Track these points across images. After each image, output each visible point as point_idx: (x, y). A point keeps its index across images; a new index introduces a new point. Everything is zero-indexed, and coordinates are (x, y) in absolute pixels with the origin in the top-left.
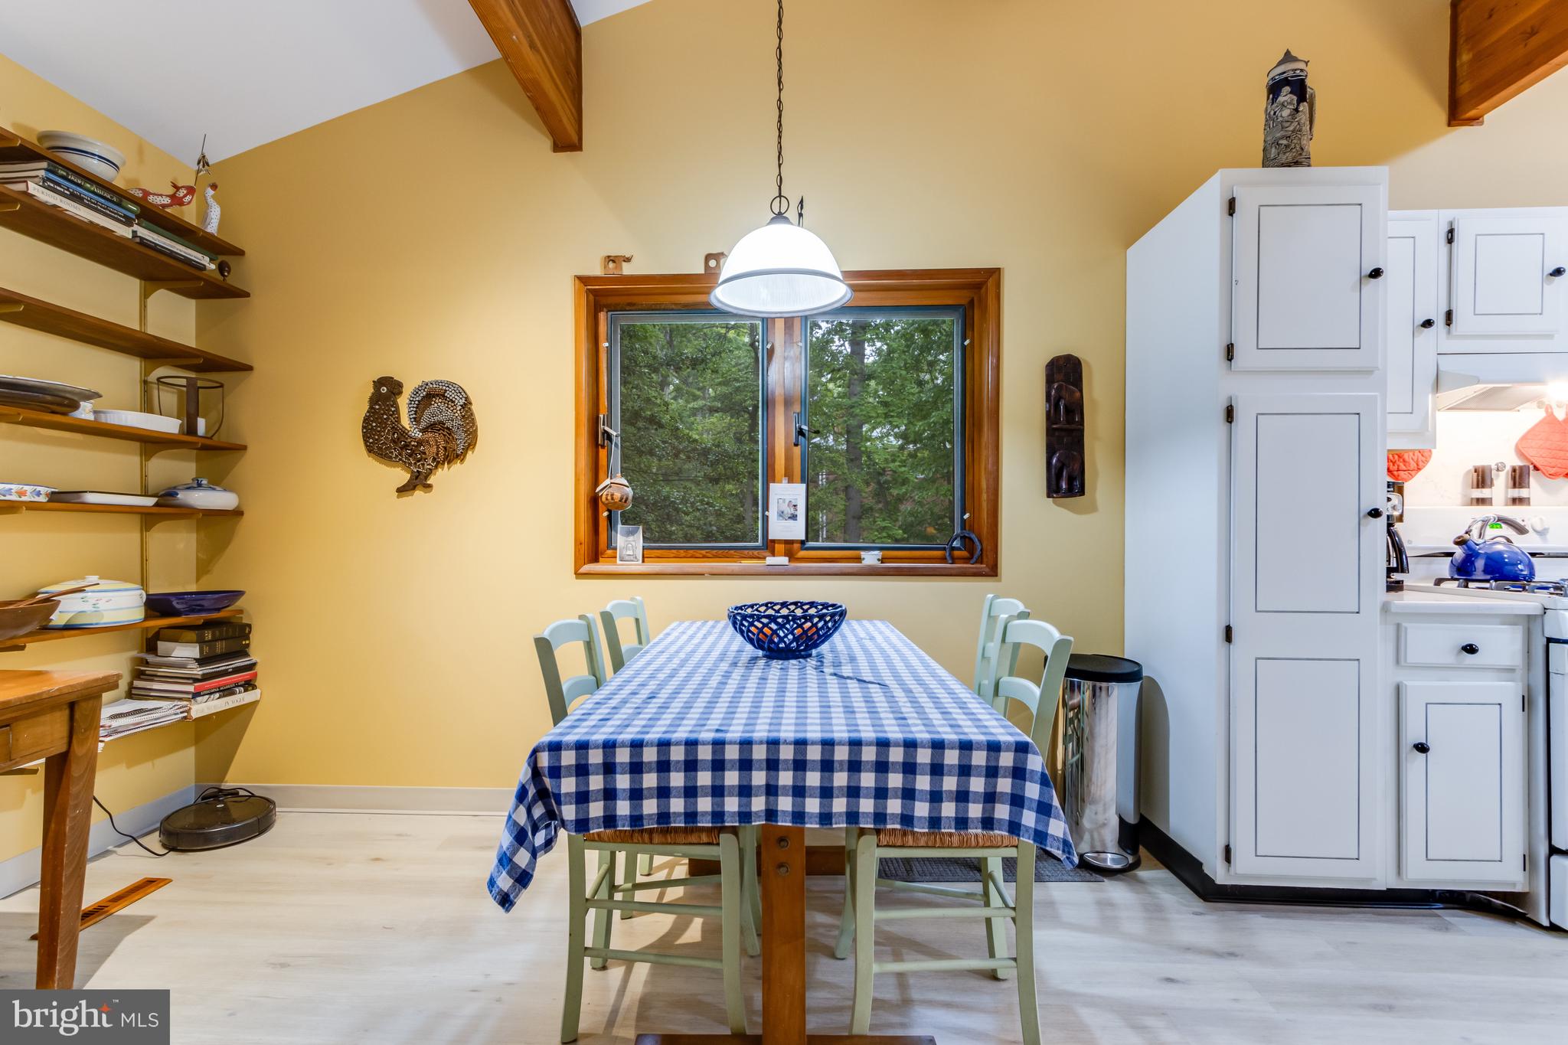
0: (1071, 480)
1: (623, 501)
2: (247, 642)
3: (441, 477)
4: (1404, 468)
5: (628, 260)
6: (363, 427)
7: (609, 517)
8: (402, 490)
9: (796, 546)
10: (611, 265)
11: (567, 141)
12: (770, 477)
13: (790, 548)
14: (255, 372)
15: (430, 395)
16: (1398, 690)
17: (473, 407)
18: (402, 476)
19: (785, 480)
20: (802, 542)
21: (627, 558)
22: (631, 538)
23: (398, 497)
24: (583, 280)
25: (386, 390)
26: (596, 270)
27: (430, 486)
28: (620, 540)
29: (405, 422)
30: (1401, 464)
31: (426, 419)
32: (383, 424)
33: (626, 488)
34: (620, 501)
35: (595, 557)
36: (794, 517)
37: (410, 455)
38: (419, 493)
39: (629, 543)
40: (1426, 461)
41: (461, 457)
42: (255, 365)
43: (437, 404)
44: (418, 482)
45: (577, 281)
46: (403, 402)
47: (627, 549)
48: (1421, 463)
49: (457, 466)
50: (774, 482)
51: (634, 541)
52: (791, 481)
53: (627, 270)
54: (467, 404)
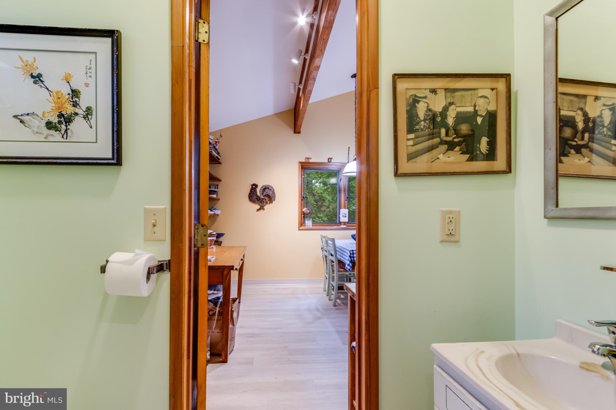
3: (267, 207)
5: (311, 159)
6: (249, 195)
7: (304, 217)
8: (258, 210)
9: (346, 223)
10: (307, 159)
11: (297, 130)
12: (340, 208)
13: (345, 223)
14: (222, 181)
15: (265, 188)
18: (258, 207)
19: (344, 208)
20: (348, 222)
21: (308, 226)
22: (309, 221)
24: (301, 163)
25: (254, 187)
26: (303, 161)
27: (264, 209)
28: (306, 222)
29: (258, 194)
31: (265, 194)
32: (254, 194)
33: (309, 210)
35: (303, 225)
36: (346, 217)
37: (260, 202)
38: (261, 211)
39: (309, 223)
41: (272, 202)
42: (222, 180)
43: (267, 190)
44: (262, 208)
45: (299, 163)
46: (258, 190)
47: (308, 224)
50: (341, 209)
52: (345, 208)
53: (311, 161)
54: (273, 190)
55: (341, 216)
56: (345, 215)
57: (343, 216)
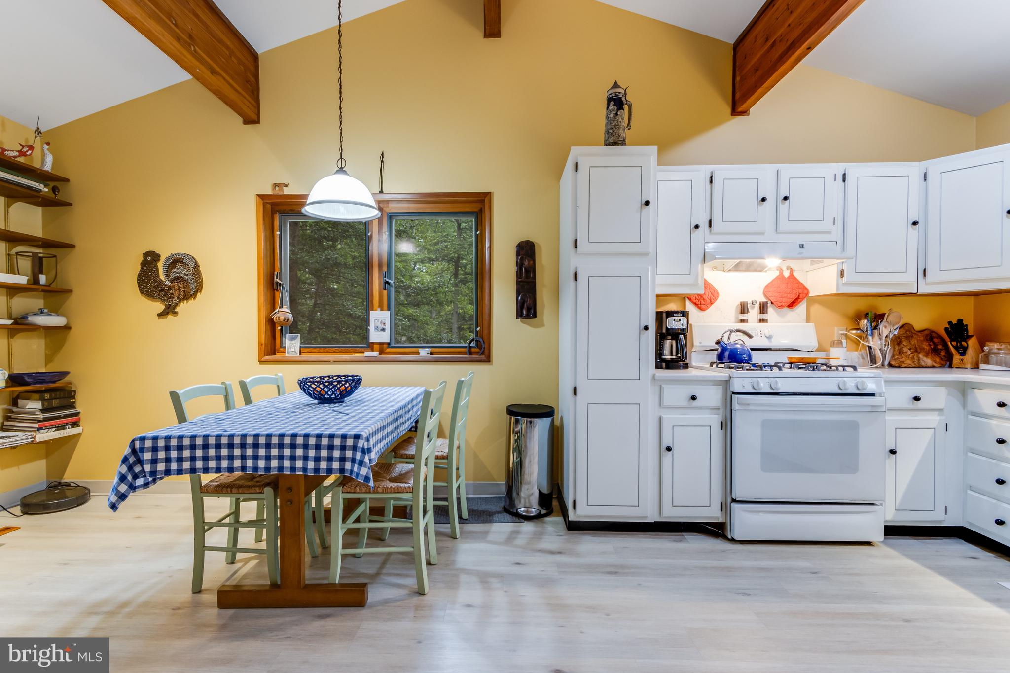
0: (528, 310)
1: (286, 321)
2: (74, 400)
3: (182, 307)
4: (704, 303)
5: (286, 186)
6: (138, 280)
7: (281, 330)
8: (161, 315)
9: (385, 346)
10: (277, 188)
11: (252, 119)
12: (369, 307)
13: (382, 348)
14: (77, 248)
15: (176, 261)
16: (660, 418)
17: (201, 268)
18: (160, 307)
19: (379, 309)
20: (389, 344)
21: (291, 353)
22: (294, 342)
23: (159, 319)
24: (261, 197)
25: (150, 260)
26: (269, 191)
27: (176, 313)
28: (287, 343)
29: (162, 276)
30: (702, 301)
31: (173, 274)
32: (149, 277)
33: (287, 314)
34: (284, 321)
35: (273, 352)
36: (383, 330)
37: (164, 295)
38: (170, 317)
39: (292, 344)
40: (716, 299)
41: (194, 296)
42: (77, 244)
43: (179, 266)
44: (169, 310)
45: (258, 197)
46: (160, 265)
47: (291, 347)
48: (712, 300)
49: (192, 302)
50: (373, 310)
51: (295, 343)
52: (382, 310)
53: (286, 191)
54: (197, 266)
55: (372, 328)
56: (382, 326)
57: (377, 328)
